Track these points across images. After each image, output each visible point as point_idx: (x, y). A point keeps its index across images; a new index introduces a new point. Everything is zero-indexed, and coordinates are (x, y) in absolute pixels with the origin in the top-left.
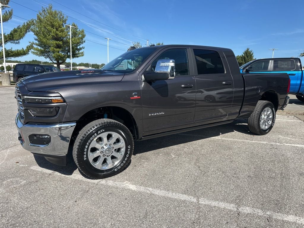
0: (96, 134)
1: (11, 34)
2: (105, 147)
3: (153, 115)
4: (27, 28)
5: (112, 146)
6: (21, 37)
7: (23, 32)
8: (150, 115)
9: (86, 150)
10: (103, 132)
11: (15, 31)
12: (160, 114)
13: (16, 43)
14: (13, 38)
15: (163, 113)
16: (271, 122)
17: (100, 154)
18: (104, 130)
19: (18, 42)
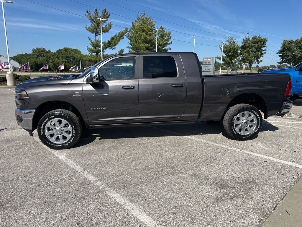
0: (48, 119)
1: (109, 42)
2: (56, 128)
3: (95, 109)
4: (121, 36)
5: (63, 128)
6: (116, 44)
7: (118, 40)
8: (92, 109)
9: (42, 128)
10: (53, 118)
11: (113, 39)
12: (102, 109)
13: (113, 49)
14: (110, 45)
15: (105, 109)
16: (255, 128)
17: (53, 133)
18: (54, 117)
19: (114, 47)
